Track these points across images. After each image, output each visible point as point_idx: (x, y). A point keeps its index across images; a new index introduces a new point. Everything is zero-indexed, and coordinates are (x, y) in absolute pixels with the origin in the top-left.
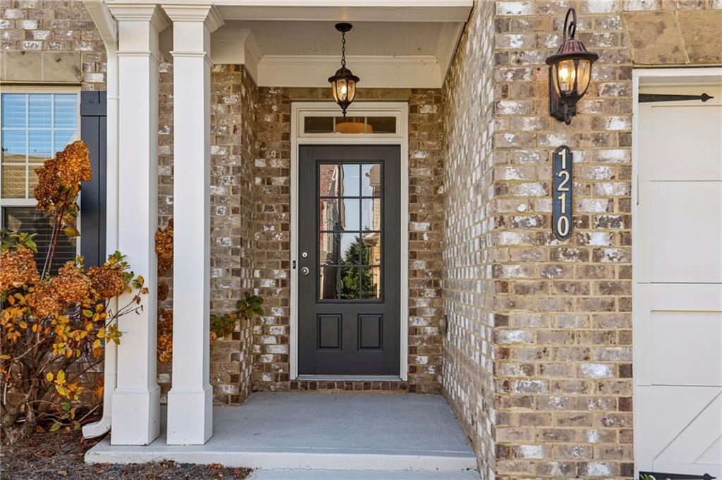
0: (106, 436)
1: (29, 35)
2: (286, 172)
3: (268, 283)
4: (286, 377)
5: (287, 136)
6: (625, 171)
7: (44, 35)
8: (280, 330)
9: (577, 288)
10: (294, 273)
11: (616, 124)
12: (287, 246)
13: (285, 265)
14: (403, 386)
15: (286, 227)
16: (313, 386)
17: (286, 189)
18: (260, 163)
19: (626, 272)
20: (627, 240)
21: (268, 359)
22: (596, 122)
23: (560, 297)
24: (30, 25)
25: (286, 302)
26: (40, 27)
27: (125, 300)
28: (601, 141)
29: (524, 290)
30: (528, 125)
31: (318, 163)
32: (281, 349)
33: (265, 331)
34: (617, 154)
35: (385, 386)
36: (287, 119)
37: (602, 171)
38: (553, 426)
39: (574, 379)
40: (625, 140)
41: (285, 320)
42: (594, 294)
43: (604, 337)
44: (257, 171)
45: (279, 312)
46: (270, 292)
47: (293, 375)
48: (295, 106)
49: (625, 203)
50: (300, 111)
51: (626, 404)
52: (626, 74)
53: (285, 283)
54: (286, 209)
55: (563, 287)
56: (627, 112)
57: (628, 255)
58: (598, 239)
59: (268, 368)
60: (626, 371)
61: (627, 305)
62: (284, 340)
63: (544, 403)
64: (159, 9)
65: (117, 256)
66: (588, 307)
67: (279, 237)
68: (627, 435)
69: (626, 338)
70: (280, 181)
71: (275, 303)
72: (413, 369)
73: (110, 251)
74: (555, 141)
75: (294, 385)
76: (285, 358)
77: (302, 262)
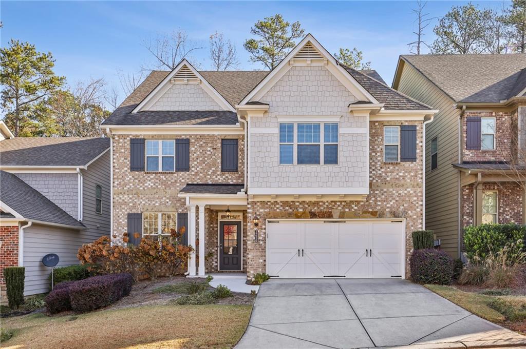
0: (188, 275)
1: (168, 202)
2: (217, 227)
3: (213, 251)
4: (217, 270)
5: (217, 220)
6: (265, 233)
7: (170, 202)
8: (216, 260)
9: (259, 249)
10: (219, 248)
11: (264, 227)
12: (217, 243)
13: (217, 247)
14: (242, 272)
15: (217, 239)
16: (223, 272)
17: (217, 231)
18: (211, 225)
19: (265, 247)
20: (265, 243)
21: (213, 266)
22: (261, 226)
23: (256, 251)
24: (168, 200)
25: (217, 255)
26: (170, 201)
27: (191, 252)
28: (262, 229)
29: (251, 250)
30: (252, 227)
31: (224, 225)
32: (216, 264)
33: (213, 261)
34: (264, 231)
35: (238, 272)
36: (217, 216)
37: (262, 233)
38: (255, 268)
39: (258, 262)
40: (265, 229)
41: (217, 258)
42: (261, 250)
43: (262, 256)
44: (211, 227)
45: (216, 257)
46: (214, 252)
47: (219, 270)
48: (219, 213)
49: (265, 238)
50: (220, 214)
51: (265, 265)
52: (265, 220)
53: (217, 250)
54: (217, 235)
55: (256, 249)
56: (265, 225)
57: (265, 245)
58: (261, 243)
59: (213, 268)
60: (265, 261)
61: (265, 252)
62: (217, 262)
63: (253, 265)
64: (197, 206)
65: (190, 245)
66: (260, 252)
67: (215, 241)
68: (265, 270)
69: (265, 256)
70: (216, 229)
71: (215, 255)
72: (243, 268)
73: (189, 244)
74: (255, 229)
75: (219, 272)
76: (217, 266)
77: (220, 246)
